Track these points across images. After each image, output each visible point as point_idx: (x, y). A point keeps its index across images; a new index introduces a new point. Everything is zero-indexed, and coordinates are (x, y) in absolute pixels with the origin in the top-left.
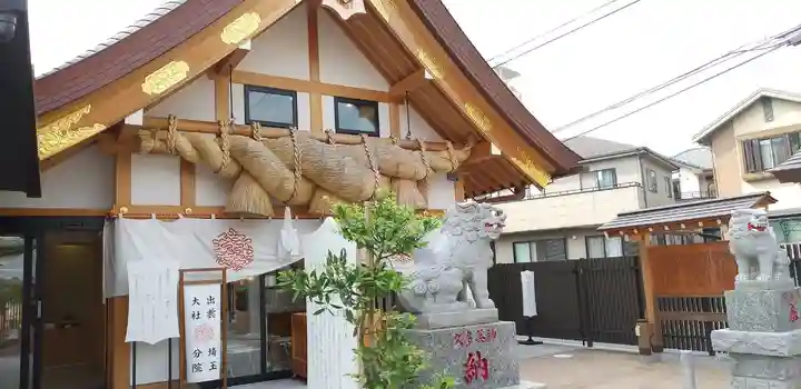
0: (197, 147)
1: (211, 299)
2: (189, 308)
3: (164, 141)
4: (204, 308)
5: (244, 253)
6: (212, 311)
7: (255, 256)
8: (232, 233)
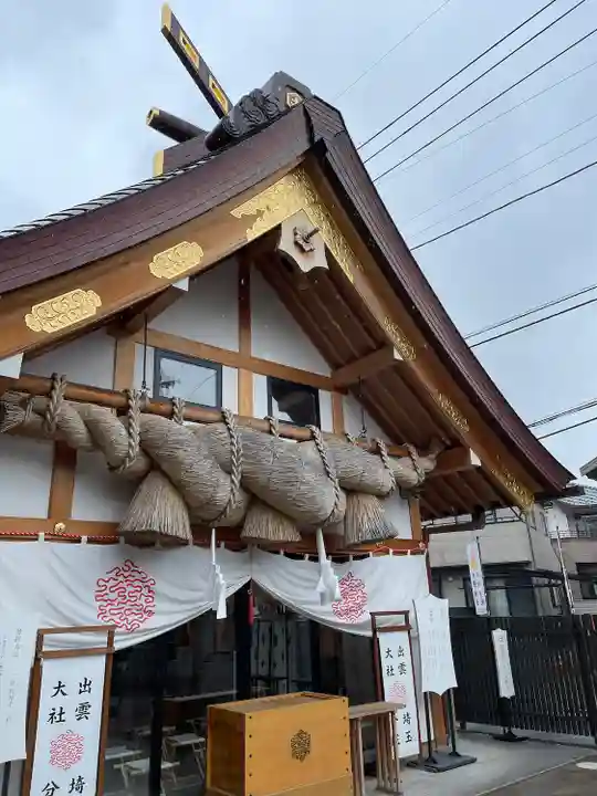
0: (92, 426)
1: (86, 685)
2: (47, 703)
3: (41, 413)
4: (71, 702)
5: (142, 601)
6: (84, 707)
7: (159, 605)
8: (128, 568)
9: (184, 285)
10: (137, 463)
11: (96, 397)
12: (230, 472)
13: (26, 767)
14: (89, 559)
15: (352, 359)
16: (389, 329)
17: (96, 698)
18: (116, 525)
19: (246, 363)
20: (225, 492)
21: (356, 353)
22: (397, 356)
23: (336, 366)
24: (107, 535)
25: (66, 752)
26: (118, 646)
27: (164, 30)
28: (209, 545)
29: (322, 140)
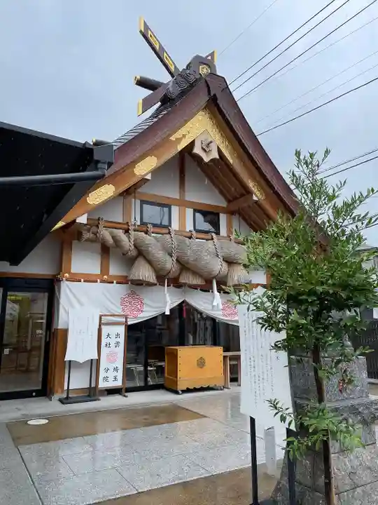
0: (114, 238)
1: (118, 335)
2: (104, 341)
3: (95, 234)
4: (113, 341)
5: (139, 306)
6: (118, 343)
7: (145, 308)
8: (132, 294)
9: (149, 177)
10: (134, 253)
11: (115, 226)
12: (171, 256)
13: (98, 361)
14: (118, 290)
15: (235, 199)
16: (251, 185)
17: (122, 340)
18: (127, 277)
19: (183, 204)
20: (170, 264)
21: (238, 196)
22: (255, 198)
23: (229, 201)
24: (123, 281)
25: (111, 358)
26: (129, 323)
27: (141, 31)
28: (164, 286)
29: (215, 95)
